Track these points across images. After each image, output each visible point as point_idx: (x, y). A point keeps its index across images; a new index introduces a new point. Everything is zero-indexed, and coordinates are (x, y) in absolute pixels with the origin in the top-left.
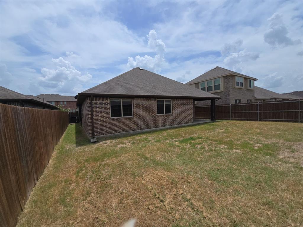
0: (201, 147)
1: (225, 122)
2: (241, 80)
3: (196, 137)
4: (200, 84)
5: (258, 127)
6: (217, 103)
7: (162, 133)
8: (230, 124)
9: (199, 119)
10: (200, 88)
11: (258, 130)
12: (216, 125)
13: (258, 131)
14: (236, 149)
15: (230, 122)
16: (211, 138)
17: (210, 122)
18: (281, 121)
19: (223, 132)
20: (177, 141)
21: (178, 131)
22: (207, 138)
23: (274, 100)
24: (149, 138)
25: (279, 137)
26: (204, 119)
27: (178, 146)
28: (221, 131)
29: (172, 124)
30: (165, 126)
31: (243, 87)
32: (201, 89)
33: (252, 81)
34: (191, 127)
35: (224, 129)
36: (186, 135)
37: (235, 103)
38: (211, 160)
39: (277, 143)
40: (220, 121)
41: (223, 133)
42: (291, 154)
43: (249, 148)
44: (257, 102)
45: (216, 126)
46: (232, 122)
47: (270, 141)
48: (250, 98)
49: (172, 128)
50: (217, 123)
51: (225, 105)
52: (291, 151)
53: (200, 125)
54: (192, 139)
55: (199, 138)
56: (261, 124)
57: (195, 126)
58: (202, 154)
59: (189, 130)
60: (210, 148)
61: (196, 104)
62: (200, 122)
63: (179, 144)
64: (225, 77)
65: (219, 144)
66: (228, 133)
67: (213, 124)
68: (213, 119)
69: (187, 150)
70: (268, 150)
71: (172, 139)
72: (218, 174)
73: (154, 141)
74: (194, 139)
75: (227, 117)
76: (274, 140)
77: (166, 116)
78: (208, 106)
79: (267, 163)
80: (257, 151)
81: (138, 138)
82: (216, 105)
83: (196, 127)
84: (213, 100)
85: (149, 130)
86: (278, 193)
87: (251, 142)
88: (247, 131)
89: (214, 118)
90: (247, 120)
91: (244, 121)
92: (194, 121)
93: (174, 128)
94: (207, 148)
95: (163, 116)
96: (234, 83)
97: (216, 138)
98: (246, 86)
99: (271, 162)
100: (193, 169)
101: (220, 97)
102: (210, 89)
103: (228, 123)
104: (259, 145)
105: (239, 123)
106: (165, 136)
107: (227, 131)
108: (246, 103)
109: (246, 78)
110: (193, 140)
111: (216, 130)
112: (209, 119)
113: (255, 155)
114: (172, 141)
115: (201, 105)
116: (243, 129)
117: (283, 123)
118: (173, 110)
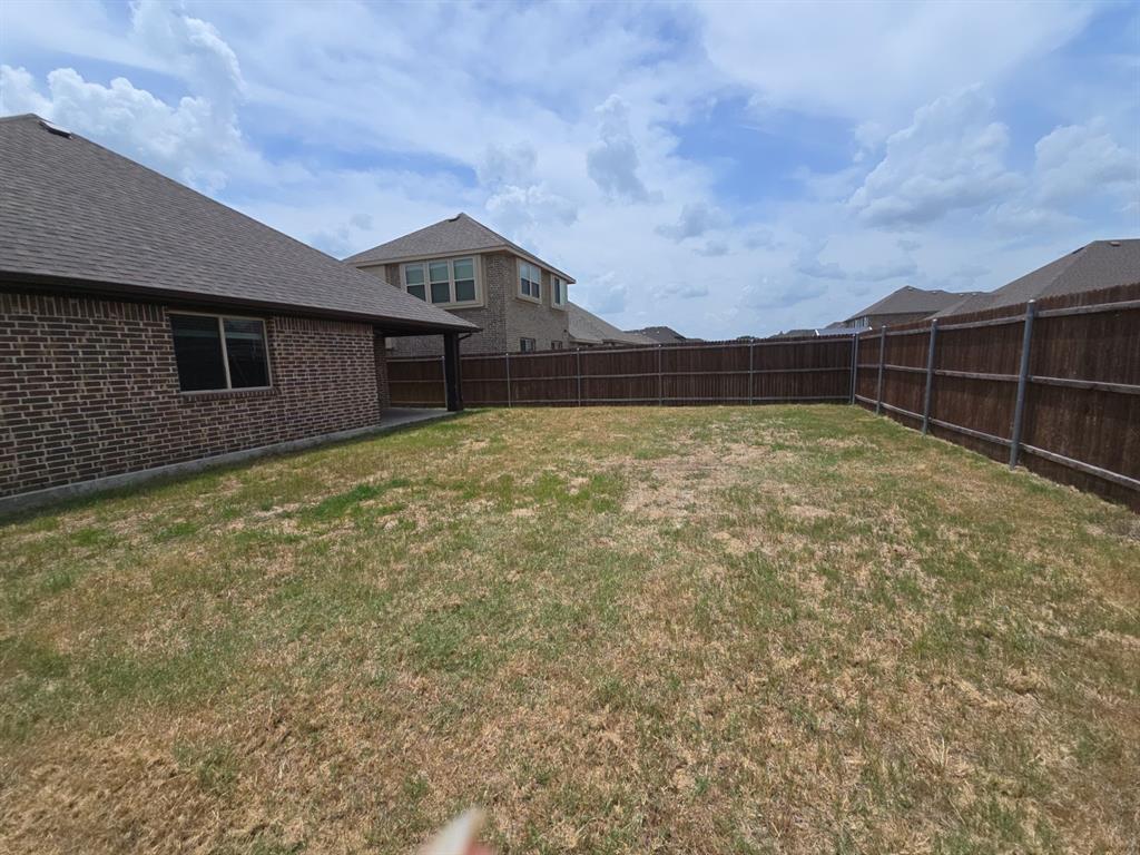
0: (401, 521)
1: (491, 414)
2: (535, 277)
3: (383, 483)
4: (402, 270)
5: (577, 424)
6: (467, 347)
7: (215, 486)
8: (507, 420)
9: (406, 409)
10: (404, 285)
11: (579, 433)
12: (465, 427)
13: (578, 435)
14: (520, 506)
15: (508, 413)
16: (441, 477)
17: (443, 418)
18: (626, 404)
19: (484, 452)
20: (288, 515)
21: (306, 464)
22: (428, 481)
23: (610, 345)
24: (122, 523)
25: (624, 447)
26: (425, 406)
27: (291, 540)
28: (477, 446)
29: (277, 438)
30: (235, 448)
31: (539, 300)
32: (410, 290)
33: (562, 283)
34: (369, 444)
35: (488, 440)
36: (342, 480)
37: (519, 350)
38: (432, 573)
39: (622, 466)
40: (478, 412)
41: (484, 454)
42: (650, 496)
43: (557, 496)
44: (575, 350)
45: (464, 431)
46: (513, 411)
47: (606, 463)
48: (558, 336)
49: (276, 456)
50: (468, 420)
51: (490, 355)
52: (650, 487)
53: (406, 432)
54: (368, 492)
55: (395, 484)
56: (584, 415)
57: (387, 436)
58: (400, 555)
59: (357, 455)
60: (435, 519)
61: (392, 350)
62: (407, 421)
63: (298, 528)
64: (488, 256)
65: (470, 496)
66: (499, 451)
67: (455, 422)
68: (456, 406)
69: (337, 548)
70: (603, 492)
71: (266, 509)
72: (454, 631)
73: (146, 537)
74: (375, 492)
75: (499, 397)
76: (612, 460)
77: (239, 398)
78: (436, 357)
79: (601, 536)
80: (577, 499)
81: (28, 538)
82: (463, 356)
83: (391, 439)
84: (450, 334)
85: (127, 477)
86: (632, 636)
87: (562, 475)
88: (550, 440)
89: (457, 402)
90: (554, 405)
91: (545, 409)
92: (385, 415)
93: (287, 452)
94: (422, 524)
95: (224, 399)
96: (516, 282)
97: (459, 477)
98: (547, 299)
99: (611, 530)
100: (346, 641)
101: (474, 326)
102: (440, 293)
103: (501, 416)
104: (580, 480)
105: (533, 416)
106: (232, 500)
107: (495, 444)
108: (548, 352)
109: (547, 272)
110: (370, 498)
111: (461, 445)
112: (444, 406)
113: (571, 515)
114: (265, 520)
115: (415, 354)
116: (542, 433)
117: (629, 408)
118: (277, 371)
